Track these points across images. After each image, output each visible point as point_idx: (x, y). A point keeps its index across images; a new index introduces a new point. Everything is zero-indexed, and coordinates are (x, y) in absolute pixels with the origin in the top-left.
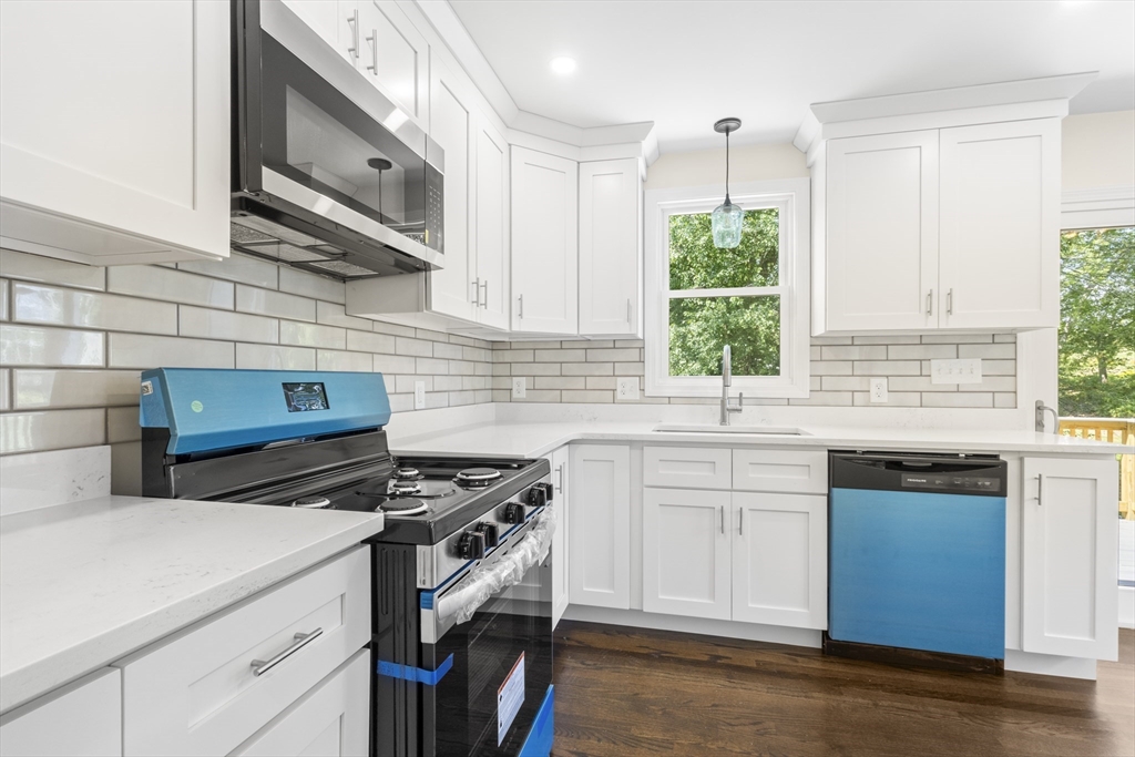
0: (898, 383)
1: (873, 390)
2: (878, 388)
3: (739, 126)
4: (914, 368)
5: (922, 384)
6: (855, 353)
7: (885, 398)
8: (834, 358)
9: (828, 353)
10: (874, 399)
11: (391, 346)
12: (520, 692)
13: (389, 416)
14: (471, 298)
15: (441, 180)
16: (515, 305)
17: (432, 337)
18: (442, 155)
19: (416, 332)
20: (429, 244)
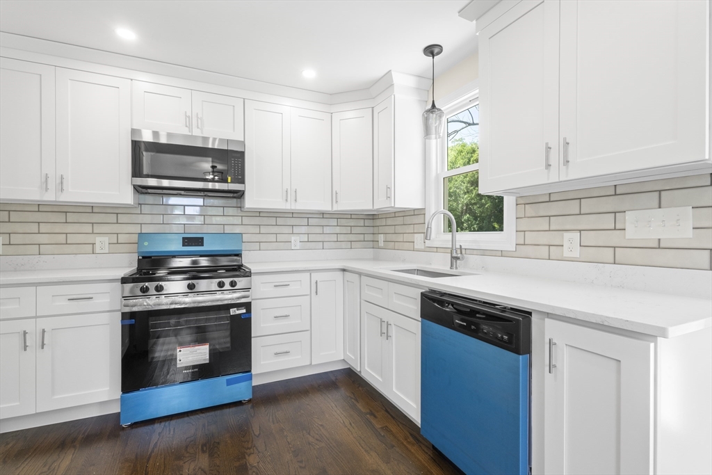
0: (590, 238)
1: (566, 244)
2: (571, 243)
3: (441, 51)
4: (608, 221)
5: (615, 238)
6: (554, 209)
7: (576, 253)
8: (534, 215)
9: (530, 210)
10: (567, 254)
11: (273, 221)
12: (204, 357)
13: (241, 250)
14: (285, 198)
15: (242, 154)
16: (334, 197)
17: (306, 216)
18: (243, 143)
19: (293, 214)
20: (232, 182)
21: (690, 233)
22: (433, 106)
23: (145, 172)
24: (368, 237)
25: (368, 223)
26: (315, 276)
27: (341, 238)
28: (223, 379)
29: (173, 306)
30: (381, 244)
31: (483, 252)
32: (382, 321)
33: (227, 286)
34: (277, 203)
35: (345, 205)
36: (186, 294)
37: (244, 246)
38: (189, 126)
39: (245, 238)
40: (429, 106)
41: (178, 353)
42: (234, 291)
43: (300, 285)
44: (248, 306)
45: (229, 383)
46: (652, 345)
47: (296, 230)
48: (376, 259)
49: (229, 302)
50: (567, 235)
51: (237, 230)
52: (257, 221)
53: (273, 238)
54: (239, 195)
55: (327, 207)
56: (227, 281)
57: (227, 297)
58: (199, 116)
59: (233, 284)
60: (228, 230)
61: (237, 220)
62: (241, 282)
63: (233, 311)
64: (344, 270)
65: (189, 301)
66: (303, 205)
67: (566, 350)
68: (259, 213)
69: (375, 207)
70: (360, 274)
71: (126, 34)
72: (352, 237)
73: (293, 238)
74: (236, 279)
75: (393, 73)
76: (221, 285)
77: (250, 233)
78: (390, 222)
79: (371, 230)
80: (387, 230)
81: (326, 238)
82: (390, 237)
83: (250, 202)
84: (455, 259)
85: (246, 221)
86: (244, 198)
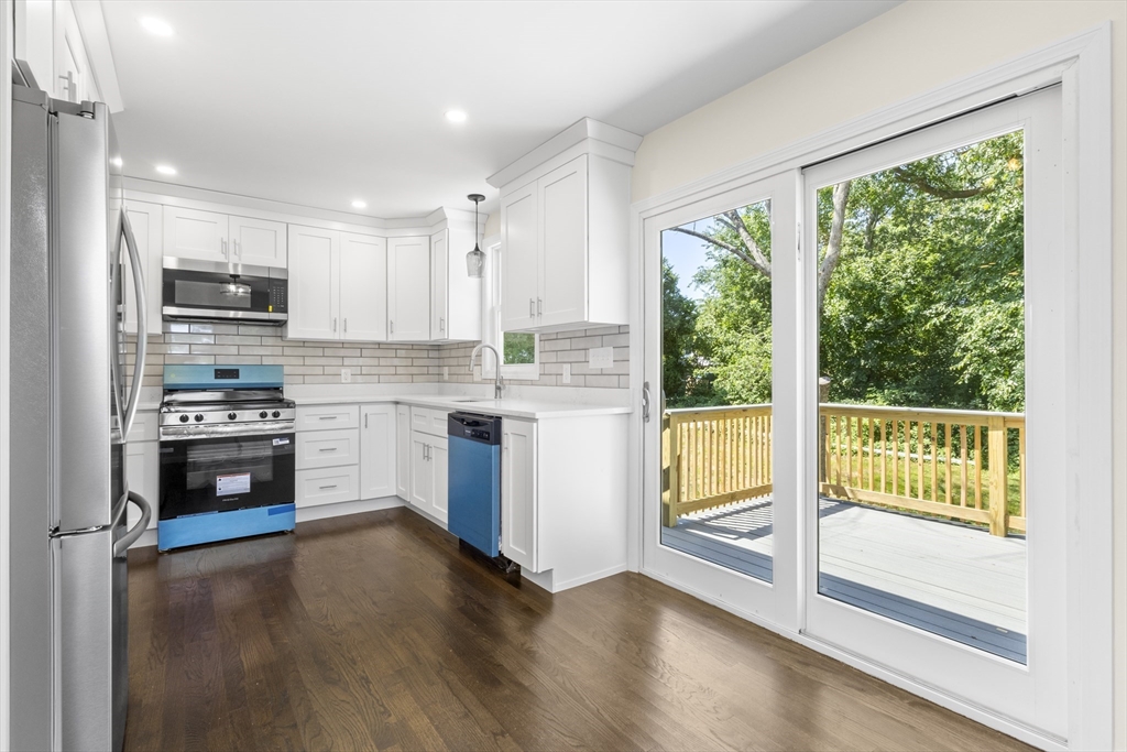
1: (564, 374)
2: (566, 372)
7: (569, 380)
8: (548, 350)
9: (546, 346)
10: (564, 380)
11: (319, 352)
12: (245, 486)
13: (282, 384)
14: (333, 328)
15: (284, 283)
16: (389, 326)
17: (360, 346)
18: (286, 271)
19: (343, 344)
20: (273, 311)
21: (611, 365)
22: (477, 249)
23: (177, 302)
24: (432, 370)
25: (432, 354)
26: (365, 409)
27: (400, 370)
28: (265, 509)
29: (213, 436)
30: (446, 377)
31: (521, 382)
32: (424, 445)
33: (270, 417)
34: (323, 333)
35: (402, 335)
36: (226, 424)
37: (286, 380)
38: (225, 252)
39: (287, 370)
40: (473, 249)
41: (218, 482)
42: (277, 422)
43: (349, 416)
44: (291, 437)
45: (271, 513)
46: (535, 424)
47: (347, 361)
48: (441, 393)
49: (272, 432)
50: (565, 365)
51: (279, 361)
52: (301, 351)
53: (319, 370)
54: (282, 324)
55: (382, 338)
56: (270, 412)
57: (269, 427)
58: (237, 242)
59: (276, 415)
60: (266, 361)
61: (278, 351)
62: (285, 413)
63: (276, 442)
64: (397, 403)
65: (231, 430)
66: (353, 335)
67: (511, 437)
68: (304, 343)
69: (433, 339)
70: (410, 405)
71: (166, 170)
72: (414, 370)
73: (343, 371)
74: (279, 410)
75: (445, 210)
76: (263, 415)
77: (290, 364)
78: (454, 353)
79: (436, 362)
80: (453, 362)
81: (384, 371)
82: (454, 370)
83: (294, 331)
84: (498, 388)
85: (288, 351)
86: (286, 327)
